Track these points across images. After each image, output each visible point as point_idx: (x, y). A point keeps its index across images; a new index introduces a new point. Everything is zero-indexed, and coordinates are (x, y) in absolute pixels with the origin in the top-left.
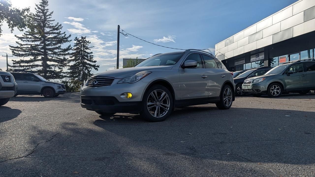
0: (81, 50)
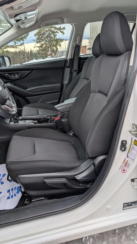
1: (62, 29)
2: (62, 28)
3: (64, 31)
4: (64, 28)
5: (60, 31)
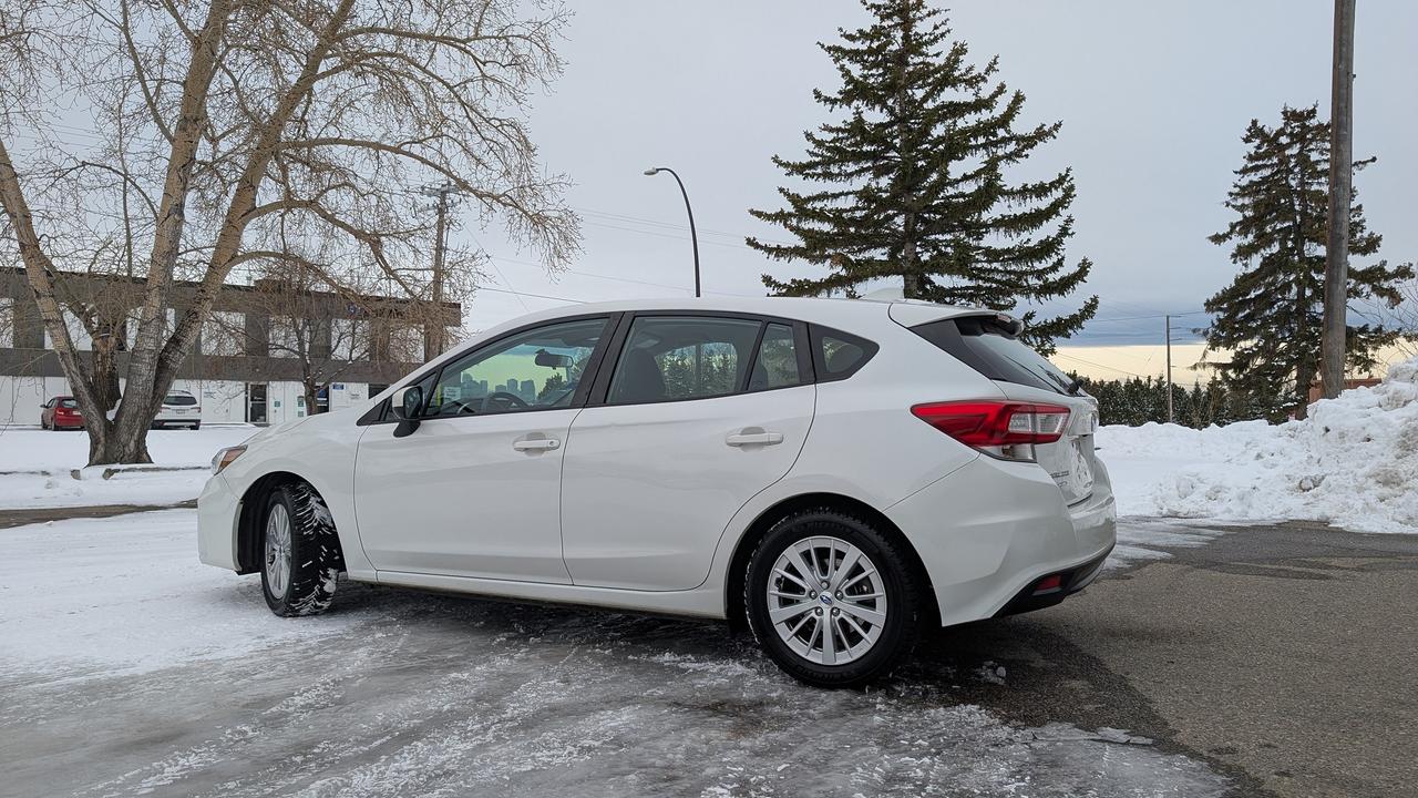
0: (1288, 191)
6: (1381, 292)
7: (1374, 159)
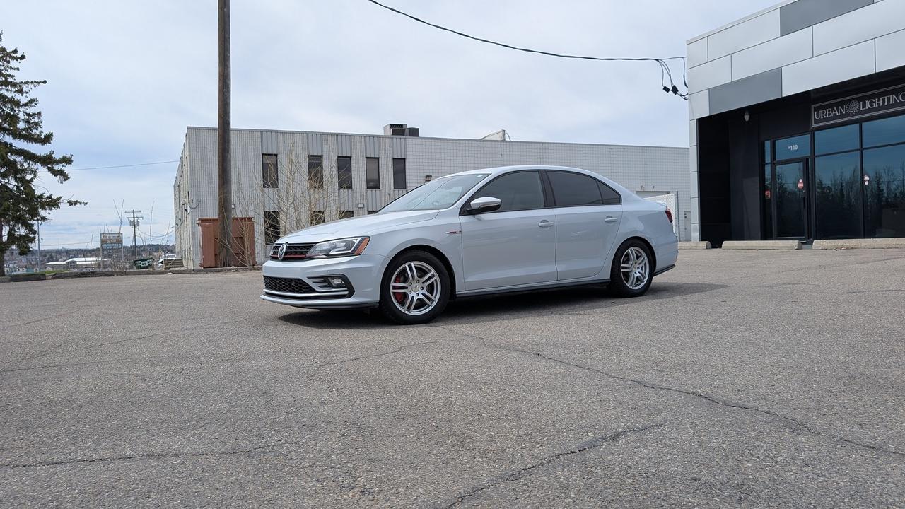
1: (58, 162)
2: (57, 156)
3: (67, 169)
4: (67, 161)
5: (50, 169)
6: (55, 173)
7: (45, 82)
